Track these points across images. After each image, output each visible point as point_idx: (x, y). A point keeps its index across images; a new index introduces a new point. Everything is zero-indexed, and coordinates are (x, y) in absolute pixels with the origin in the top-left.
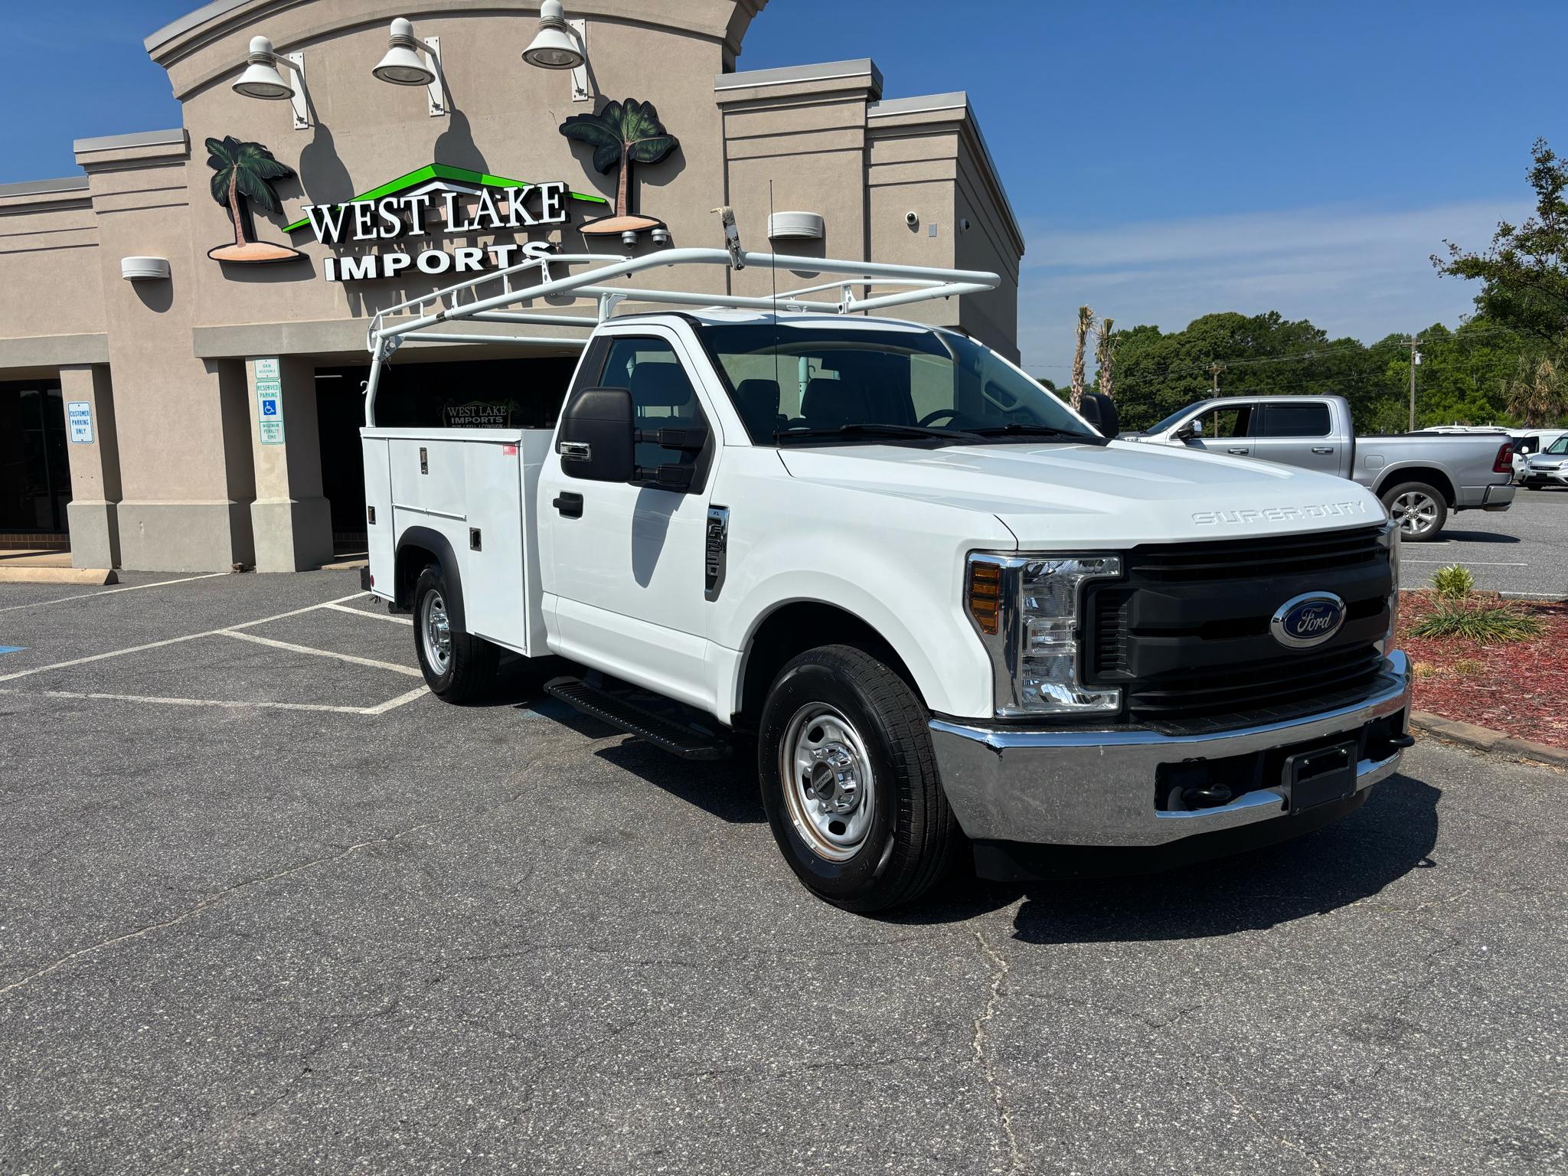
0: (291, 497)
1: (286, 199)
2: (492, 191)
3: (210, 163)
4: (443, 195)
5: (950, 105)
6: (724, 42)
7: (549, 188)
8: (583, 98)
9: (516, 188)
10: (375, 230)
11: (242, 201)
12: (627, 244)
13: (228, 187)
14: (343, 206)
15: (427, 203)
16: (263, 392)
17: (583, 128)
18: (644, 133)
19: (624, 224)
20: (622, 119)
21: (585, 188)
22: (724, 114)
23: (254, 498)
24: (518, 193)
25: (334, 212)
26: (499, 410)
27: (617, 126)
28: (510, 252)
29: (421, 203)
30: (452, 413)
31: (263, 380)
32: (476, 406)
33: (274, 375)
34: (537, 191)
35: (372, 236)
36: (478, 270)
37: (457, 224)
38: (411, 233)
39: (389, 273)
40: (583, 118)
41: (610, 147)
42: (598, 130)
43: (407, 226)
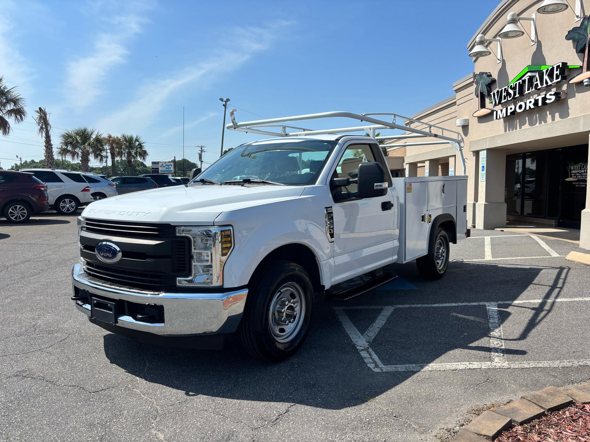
0: (485, 202)
3: (476, 83)
7: (557, 66)
8: (578, 19)
9: (546, 69)
10: (507, 97)
11: (482, 94)
12: (586, 85)
13: (479, 90)
14: (500, 90)
16: (482, 163)
17: (574, 35)
19: (585, 76)
20: (588, 25)
21: (575, 62)
23: (478, 201)
24: (547, 71)
25: (498, 93)
27: (586, 30)
28: (543, 98)
30: (572, 168)
31: (483, 158)
32: (581, 165)
33: (485, 156)
34: (553, 69)
35: (506, 100)
36: (533, 108)
37: (528, 90)
38: (516, 97)
39: (509, 114)
40: (575, 29)
41: (583, 39)
42: (579, 33)
43: (515, 94)
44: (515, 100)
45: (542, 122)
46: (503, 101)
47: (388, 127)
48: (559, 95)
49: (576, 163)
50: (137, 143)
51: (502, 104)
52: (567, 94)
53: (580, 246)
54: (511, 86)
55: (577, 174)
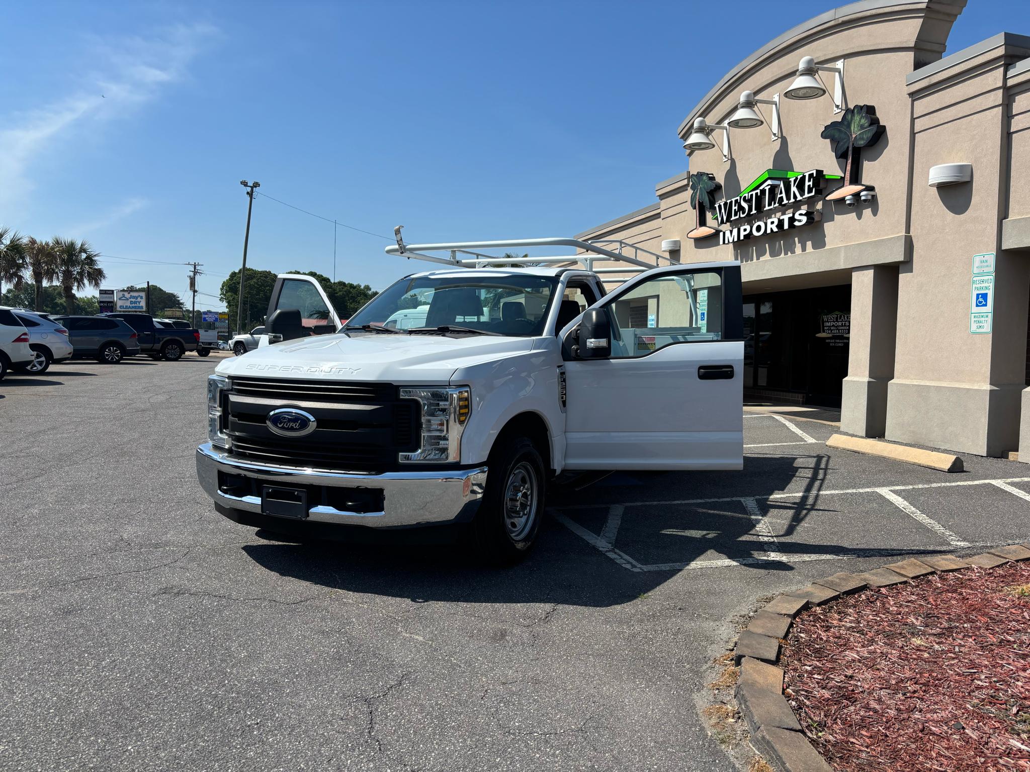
1: (717, 200)
3: (691, 188)
4: (766, 188)
6: (915, 49)
7: (810, 175)
8: (839, 110)
9: (795, 178)
10: (739, 213)
11: (701, 205)
12: (848, 204)
13: (696, 198)
14: (728, 201)
15: (759, 194)
16: (701, 308)
17: (832, 132)
18: (861, 127)
19: (847, 191)
20: (852, 119)
21: (832, 169)
22: (913, 101)
24: (795, 181)
27: (849, 126)
28: (789, 219)
29: (756, 194)
30: (825, 319)
31: (702, 301)
32: (837, 315)
33: (706, 298)
34: (803, 178)
35: (738, 217)
36: (776, 232)
37: (770, 205)
38: (751, 213)
39: (742, 238)
40: (834, 124)
41: (845, 140)
42: (840, 131)
43: (750, 209)
44: (750, 219)
45: (789, 252)
46: (733, 218)
47: (612, 259)
48: (812, 216)
49: (830, 312)
50: (84, 256)
51: (731, 222)
52: (822, 214)
53: (842, 429)
54: (745, 197)
55: (832, 328)
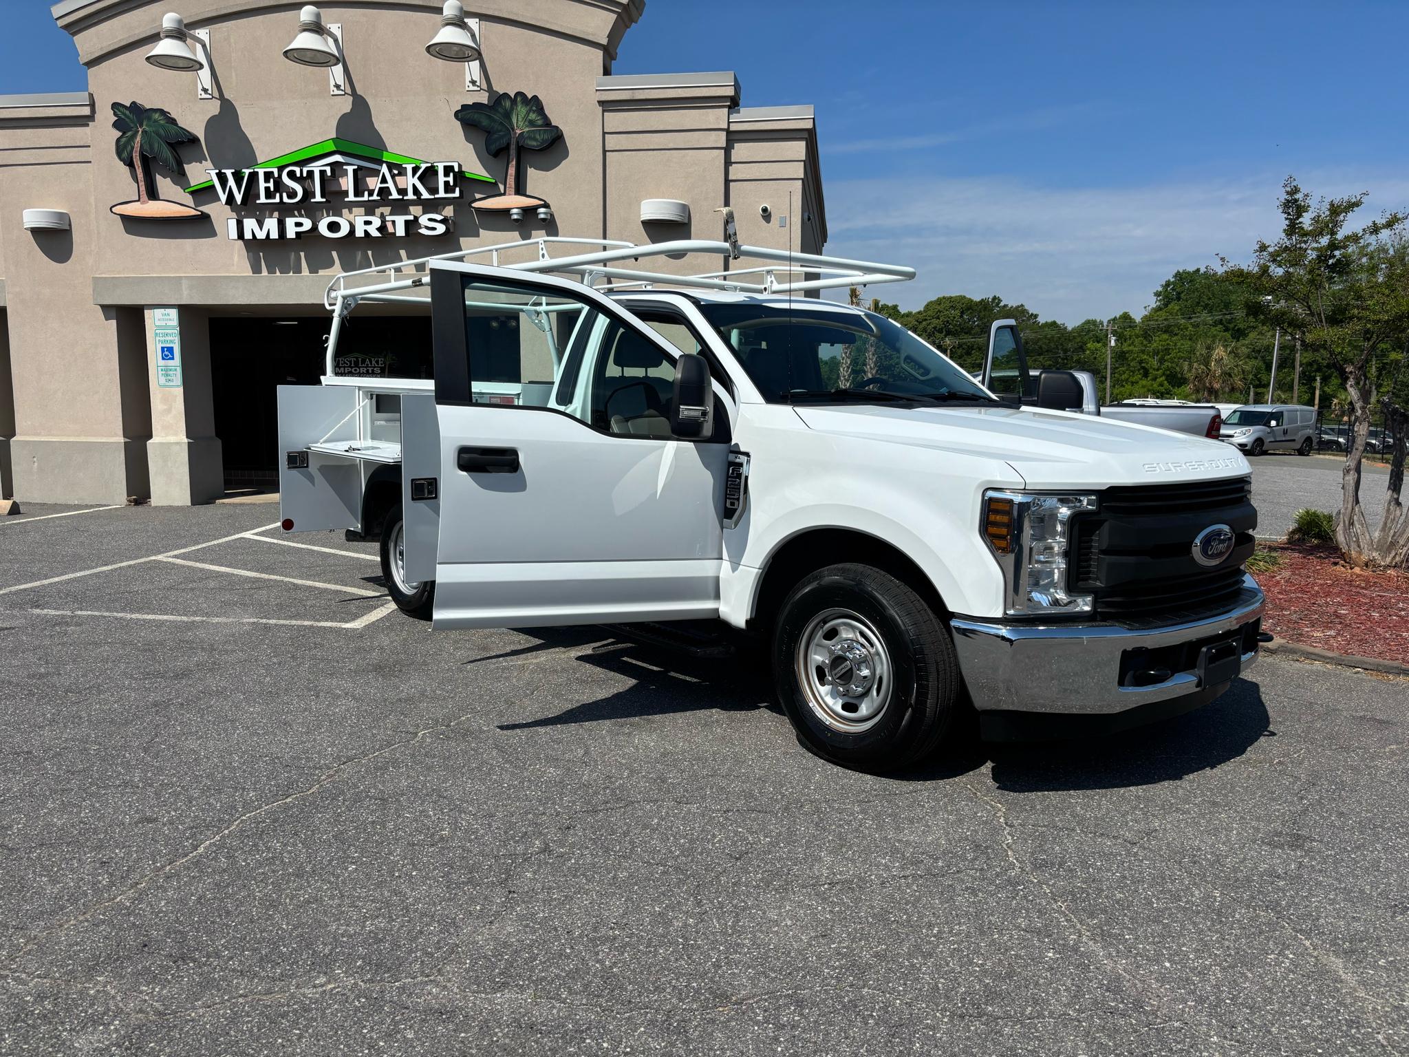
0: (187, 437)
1: (189, 163)
2: (391, 166)
3: (116, 125)
4: (345, 167)
5: (798, 115)
6: (605, 49)
7: (445, 167)
8: (476, 88)
9: (414, 165)
10: (278, 195)
11: (145, 160)
12: (514, 220)
13: (133, 148)
14: (247, 172)
15: (329, 173)
16: (161, 339)
17: (476, 116)
18: (532, 123)
19: (512, 202)
20: (512, 109)
21: (475, 168)
22: (604, 111)
23: (150, 437)
24: (415, 170)
25: (238, 177)
26: (377, 362)
27: (508, 115)
28: (407, 222)
29: (322, 173)
31: (163, 327)
32: (357, 358)
33: (174, 324)
34: (433, 169)
35: (275, 201)
36: (378, 237)
37: (358, 194)
38: (313, 200)
39: (289, 235)
40: (477, 106)
41: (499, 134)
42: (490, 118)
43: (309, 193)
52: (455, 223)
